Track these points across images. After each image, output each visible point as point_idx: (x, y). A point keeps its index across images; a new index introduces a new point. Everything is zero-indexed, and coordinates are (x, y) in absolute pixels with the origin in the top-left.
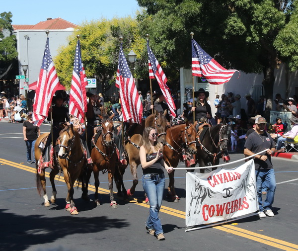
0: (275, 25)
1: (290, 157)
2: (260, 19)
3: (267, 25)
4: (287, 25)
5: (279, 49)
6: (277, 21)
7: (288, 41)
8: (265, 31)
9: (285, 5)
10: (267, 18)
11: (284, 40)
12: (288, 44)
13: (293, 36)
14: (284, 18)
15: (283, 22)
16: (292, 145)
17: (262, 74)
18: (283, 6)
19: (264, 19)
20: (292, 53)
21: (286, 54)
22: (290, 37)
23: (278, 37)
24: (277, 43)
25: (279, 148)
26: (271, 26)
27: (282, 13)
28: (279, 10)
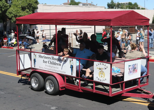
0: (6, 8)
1: (12, 48)
2: (1, 6)
3: (4, 8)
4: (10, 8)
5: (8, 15)
6: (7, 7)
7: (11, 13)
8: (3, 10)
9: (9, 2)
10: (4, 6)
11: (9, 12)
12: (11, 14)
13: (12, 12)
14: (9, 6)
15: (9, 7)
16: (13, 45)
17: (3, 23)
18: (8, 2)
19: (2, 6)
20: (12, 17)
21: (10, 17)
22: (11, 12)
23: (7, 12)
24: (7, 14)
25: (9, 46)
26: (5, 8)
27: (8, 4)
28: (7, 3)
